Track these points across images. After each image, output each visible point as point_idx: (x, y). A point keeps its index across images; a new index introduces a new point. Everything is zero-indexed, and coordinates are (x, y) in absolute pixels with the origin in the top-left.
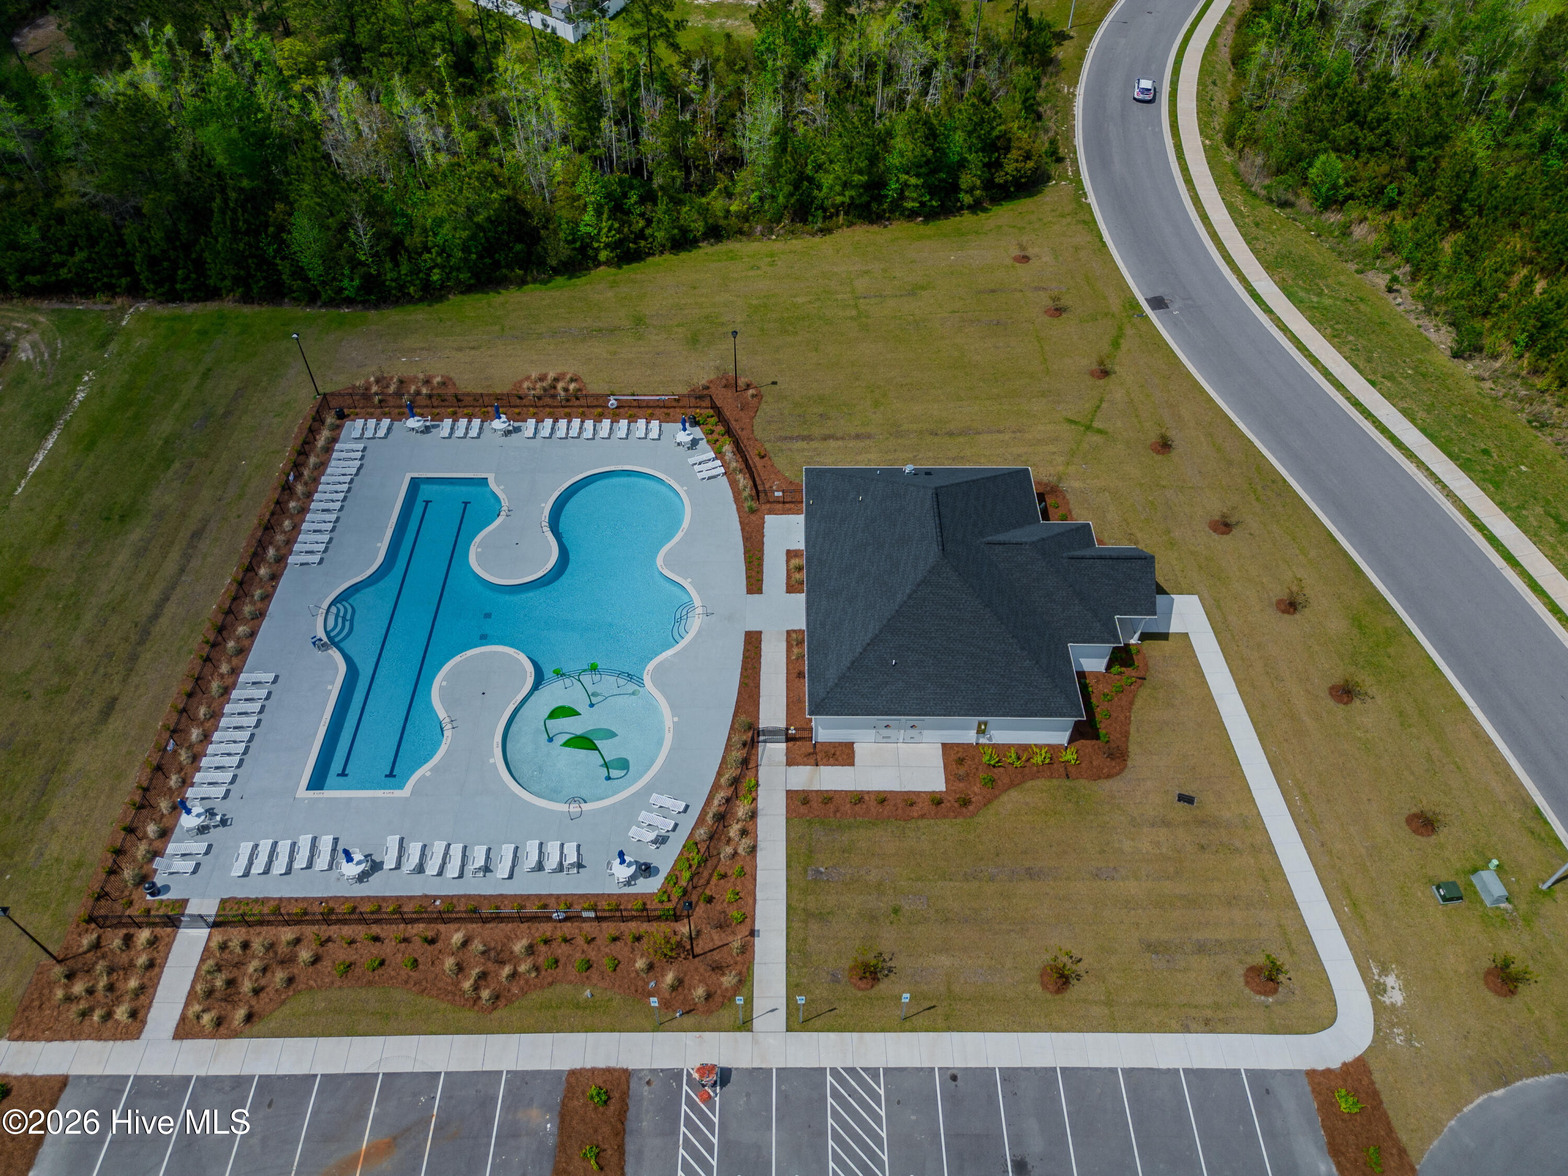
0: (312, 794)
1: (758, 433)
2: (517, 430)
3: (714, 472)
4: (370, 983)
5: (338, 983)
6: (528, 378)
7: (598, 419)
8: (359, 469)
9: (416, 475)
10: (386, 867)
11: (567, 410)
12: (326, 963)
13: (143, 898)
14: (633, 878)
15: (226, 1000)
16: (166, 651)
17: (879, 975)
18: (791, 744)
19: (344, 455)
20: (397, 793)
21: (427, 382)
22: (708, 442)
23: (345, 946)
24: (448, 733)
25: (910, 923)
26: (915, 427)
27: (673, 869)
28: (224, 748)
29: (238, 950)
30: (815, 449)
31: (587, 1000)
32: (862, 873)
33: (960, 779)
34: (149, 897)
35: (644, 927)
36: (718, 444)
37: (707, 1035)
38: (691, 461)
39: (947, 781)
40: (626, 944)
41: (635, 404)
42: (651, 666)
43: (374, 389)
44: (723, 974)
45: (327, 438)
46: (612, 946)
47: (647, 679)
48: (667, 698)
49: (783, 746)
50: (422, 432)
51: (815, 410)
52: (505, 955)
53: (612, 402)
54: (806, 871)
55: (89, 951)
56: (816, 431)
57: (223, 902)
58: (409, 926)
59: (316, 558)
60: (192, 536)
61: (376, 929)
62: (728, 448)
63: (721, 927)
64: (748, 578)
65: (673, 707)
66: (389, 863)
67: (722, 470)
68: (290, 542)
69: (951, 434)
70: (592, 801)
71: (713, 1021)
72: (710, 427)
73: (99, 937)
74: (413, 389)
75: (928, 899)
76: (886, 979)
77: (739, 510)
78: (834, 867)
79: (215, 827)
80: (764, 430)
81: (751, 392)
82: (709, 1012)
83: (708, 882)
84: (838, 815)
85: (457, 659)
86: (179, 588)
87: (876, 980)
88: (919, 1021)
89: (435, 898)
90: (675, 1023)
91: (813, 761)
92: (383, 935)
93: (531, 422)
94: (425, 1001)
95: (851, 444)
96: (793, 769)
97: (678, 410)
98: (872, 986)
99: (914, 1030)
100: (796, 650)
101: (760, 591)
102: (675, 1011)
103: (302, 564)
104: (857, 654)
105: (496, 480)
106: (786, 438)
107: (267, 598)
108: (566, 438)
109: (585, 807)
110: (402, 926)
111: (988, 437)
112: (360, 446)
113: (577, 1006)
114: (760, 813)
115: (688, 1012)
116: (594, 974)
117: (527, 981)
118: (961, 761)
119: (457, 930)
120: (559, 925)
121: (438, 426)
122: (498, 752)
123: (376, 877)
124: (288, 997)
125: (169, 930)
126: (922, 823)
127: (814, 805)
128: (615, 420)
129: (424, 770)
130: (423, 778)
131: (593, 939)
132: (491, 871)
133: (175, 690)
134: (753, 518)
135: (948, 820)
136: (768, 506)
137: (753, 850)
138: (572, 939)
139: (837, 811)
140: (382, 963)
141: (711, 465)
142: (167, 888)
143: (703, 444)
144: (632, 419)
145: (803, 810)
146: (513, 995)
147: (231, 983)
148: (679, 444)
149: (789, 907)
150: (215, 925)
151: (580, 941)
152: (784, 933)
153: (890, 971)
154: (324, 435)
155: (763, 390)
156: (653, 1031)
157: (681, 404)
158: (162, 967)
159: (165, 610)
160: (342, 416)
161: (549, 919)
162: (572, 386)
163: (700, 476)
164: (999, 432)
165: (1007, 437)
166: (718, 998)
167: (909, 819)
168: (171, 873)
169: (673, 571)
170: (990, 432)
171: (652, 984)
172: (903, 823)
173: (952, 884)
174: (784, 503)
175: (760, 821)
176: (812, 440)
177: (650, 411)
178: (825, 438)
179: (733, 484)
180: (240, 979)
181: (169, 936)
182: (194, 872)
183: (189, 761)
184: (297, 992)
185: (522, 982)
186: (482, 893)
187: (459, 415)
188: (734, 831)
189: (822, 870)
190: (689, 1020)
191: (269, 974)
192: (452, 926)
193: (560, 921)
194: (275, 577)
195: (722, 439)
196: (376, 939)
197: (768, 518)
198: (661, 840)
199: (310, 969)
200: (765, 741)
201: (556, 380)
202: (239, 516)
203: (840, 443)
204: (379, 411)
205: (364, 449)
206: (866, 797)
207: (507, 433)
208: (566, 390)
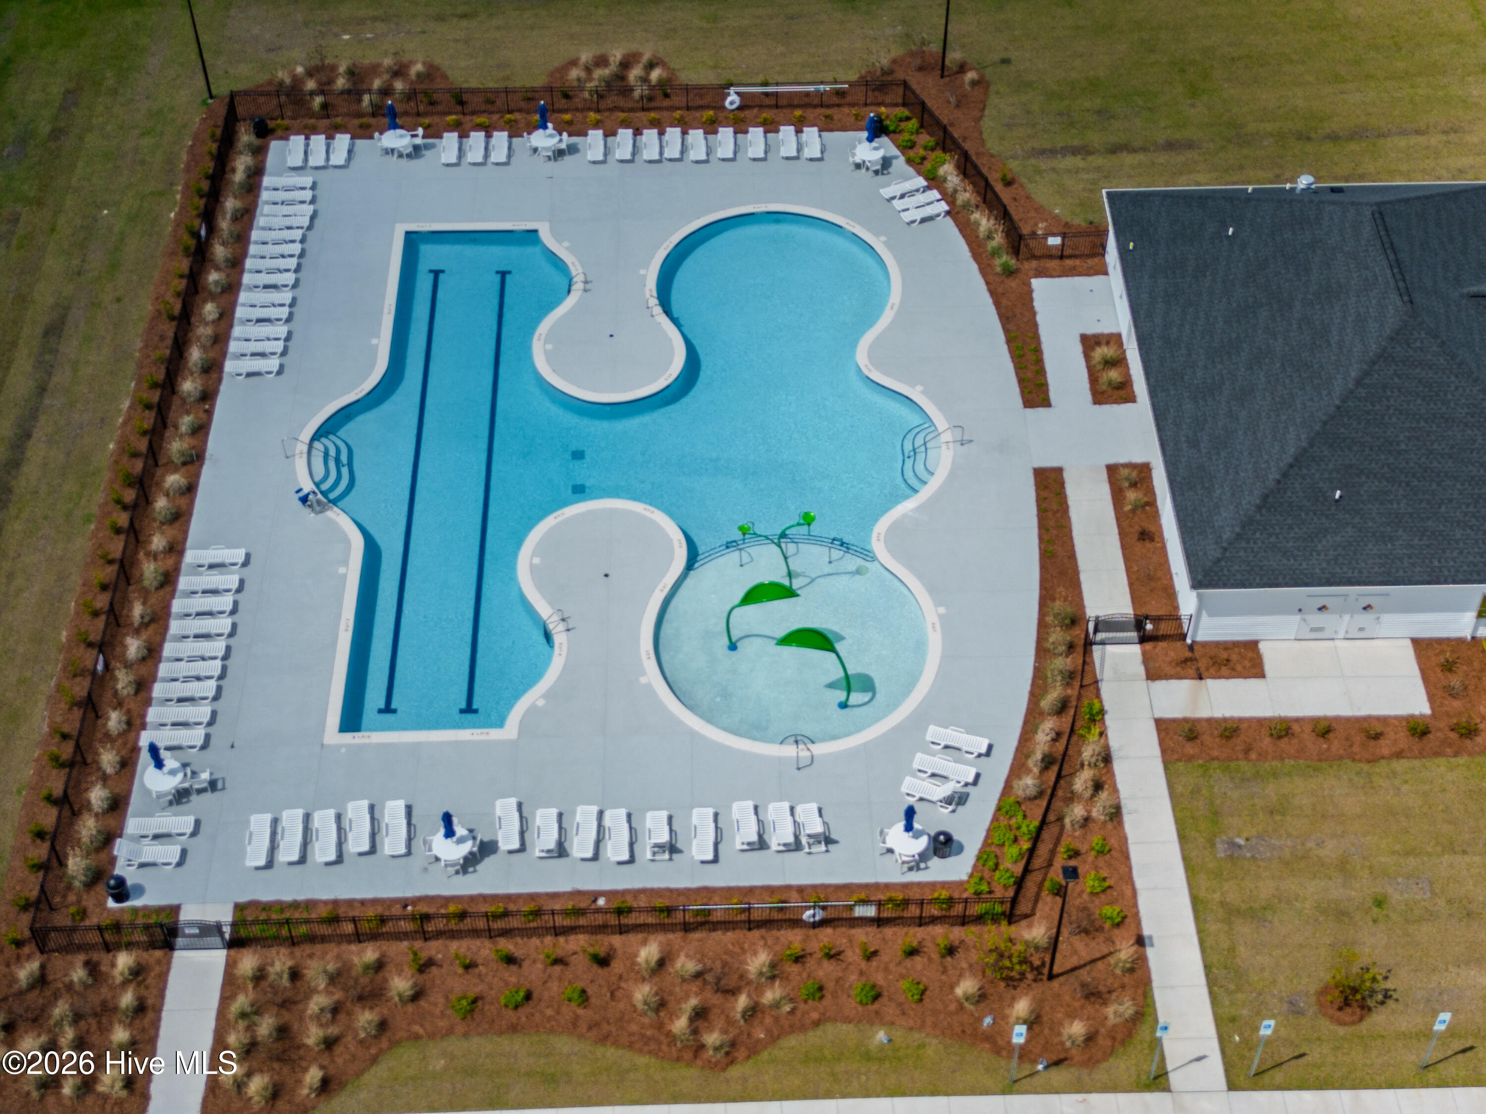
0: (349, 738)
1: (993, 145)
2: (572, 149)
3: (929, 211)
4: (514, 1028)
5: (460, 1028)
6: (574, 63)
7: (711, 128)
8: (313, 218)
9: (413, 227)
10: (504, 846)
11: (653, 115)
12: (435, 1000)
13: (102, 905)
14: (923, 857)
15: (279, 1059)
16: (46, 518)
17: (1370, 1003)
18: (1149, 646)
19: (281, 196)
20: (495, 734)
21: (399, 72)
22: (909, 162)
23: (460, 970)
24: (560, 638)
25: (1407, 921)
26: (1269, 127)
27: (986, 843)
28: (183, 669)
29: (285, 981)
30: (1098, 169)
31: (881, 1048)
32: (1310, 844)
33: (1452, 693)
34: (111, 903)
35: (957, 933)
36: (928, 165)
37: (1095, 1098)
38: (886, 192)
39: (1431, 698)
40: (930, 959)
41: (771, 101)
42: (882, 525)
43: (311, 85)
44: (1105, 1003)
45: (248, 168)
46: (908, 962)
47: (878, 547)
48: (921, 577)
49: (1136, 649)
50: (409, 156)
51: (1087, 104)
52: (731, 981)
53: (732, 100)
54: (1213, 845)
55: (31, 987)
56: (1094, 138)
57: (239, 908)
58: (562, 939)
59: (273, 364)
60: (46, 334)
61: (506, 945)
62: (948, 170)
63: (1086, 932)
64: (1021, 381)
65: (932, 590)
66: (508, 840)
67: (943, 206)
68: (221, 339)
69: (1334, 138)
70: (823, 740)
71: (1101, 1074)
72: (906, 136)
73: (43, 967)
74: (377, 84)
75: (1431, 883)
76: (1382, 1009)
77: (985, 270)
78: (1260, 837)
79: (200, 791)
80: (1002, 138)
81: (971, 75)
82: (1091, 1063)
83: (1050, 864)
84: (1253, 756)
85: (549, 522)
86: (43, 419)
87: (1366, 1009)
88: (1450, 1069)
89: (596, 895)
90: (1036, 1080)
91: (1192, 672)
92: (518, 953)
93: (595, 136)
94: (611, 1053)
95: (1162, 158)
96: (1160, 686)
97: (846, 110)
98: (1361, 1019)
99: (1443, 1084)
100: (1132, 496)
101: (1046, 403)
102: (1035, 1062)
103: (249, 375)
104: (1271, 483)
105: (552, 230)
106: (1043, 152)
107: (201, 430)
108: (659, 161)
109: (818, 749)
110: (548, 939)
111: (1402, 142)
112: (307, 181)
113: (868, 1057)
114: (1115, 755)
115: (1057, 1063)
116: (889, 1010)
117: (777, 1019)
118: (1449, 667)
119: (644, 943)
120: (812, 932)
121: (433, 146)
122: (651, 665)
123: (488, 864)
124: (381, 1052)
125: (158, 953)
126: (1400, 765)
127: (1207, 738)
128: (740, 128)
129: (533, 697)
130: (532, 710)
131: (875, 953)
132: (680, 851)
133: (76, 579)
134: (1013, 283)
135: (1442, 761)
136: (1034, 264)
137: (1116, 814)
138: (839, 953)
139: (1247, 751)
140: (528, 997)
141: (921, 198)
142: (140, 890)
143: (900, 163)
144: (771, 127)
145: (1190, 749)
146: (759, 1041)
147: (282, 1031)
148: (858, 166)
149: (1196, 901)
150: (236, 943)
151: (853, 956)
152: (1195, 940)
153: (1387, 996)
154: (242, 164)
155: (988, 73)
156: (1004, 1092)
157: (849, 99)
158: (158, 1010)
159: (29, 454)
160: (264, 131)
161: (797, 923)
162: (655, 75)
163: (907, 217)
164: (1418, 132)
165: (1435, 140)
166: (1103, 1042)
167: (1373, 760)
168: (142, 865)
169: (887, 374)
170: (1403, 133)
171: (988, 1020)
172: (1366, 767)
173: (1467, 859)
174: (1062, 257)
175: (1118, 767)
176: (1090, 153)
177: (798, 113)
178: (1114, 150)
179: (967, 230)
180: (296, 1027)
181: (159, 962)
182: (180, 864)
183: (131, 690)
184: (394, 1044)
185: (768, 1020)
186: (673, 885)
187: (468, 126)
188: (1081, 782)
189: (1241, 842)
190: (1058, 1075)
191: (342, 1017)
192: (633, 938)
193: (815, 925)
194: (208, 396)
195: (933, 156)
196: (510, 960)
197: (1037, 283)
198: (958, 800)
199: (410, 1008)
200: (1103, 643)
201: (625, 65)
202: (119, 300)
203: (1141, 157)
204: (325, 122)
205: (314, 187)
206: (1296, 728)
207: (559, 154)
208: (645, 80)
